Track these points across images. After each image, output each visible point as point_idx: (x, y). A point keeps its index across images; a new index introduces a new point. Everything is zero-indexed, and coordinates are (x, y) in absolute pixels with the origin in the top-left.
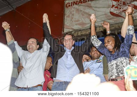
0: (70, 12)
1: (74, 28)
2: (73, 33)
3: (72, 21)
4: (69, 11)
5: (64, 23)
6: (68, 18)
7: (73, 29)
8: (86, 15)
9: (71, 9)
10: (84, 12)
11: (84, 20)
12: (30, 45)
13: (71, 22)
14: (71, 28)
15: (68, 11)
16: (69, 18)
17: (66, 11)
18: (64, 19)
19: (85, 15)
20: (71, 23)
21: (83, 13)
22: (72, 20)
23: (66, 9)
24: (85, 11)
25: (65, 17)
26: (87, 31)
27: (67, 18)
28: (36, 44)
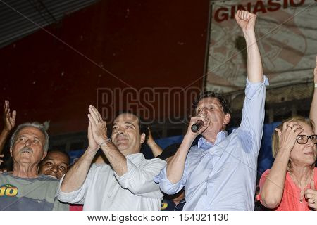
0: (227, 37)
1: (238, 85)
2: (233, 97)
3: (234, 65)
4: (226, 34)
5: (207, 67)
6: (220, 55)
7: (234, 87)
8: (275, 48)
9: (231, 29)
10: (269, 39)
11: (272, 62)
12: (119, 132)
13: (231, 67)
14: (228, 84)
15: (222, 33)
16: (225, 54)
17: (213, 31)
18: (208, 55)
19: (273, 47)
20: (230, 70)
21: (268, 42)
22: (234, 61)
23: (214, 25)
24: (275, 37)
25: (212, 48)
26: (276, 94)
27: (217, 53)
28: (138, 131)
